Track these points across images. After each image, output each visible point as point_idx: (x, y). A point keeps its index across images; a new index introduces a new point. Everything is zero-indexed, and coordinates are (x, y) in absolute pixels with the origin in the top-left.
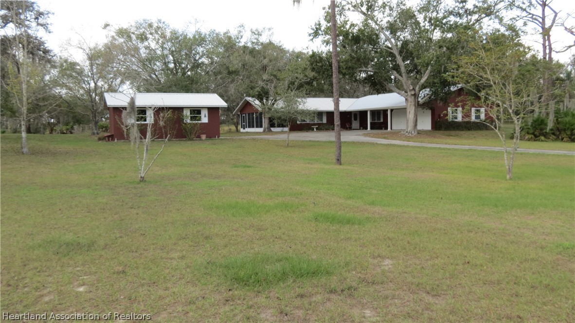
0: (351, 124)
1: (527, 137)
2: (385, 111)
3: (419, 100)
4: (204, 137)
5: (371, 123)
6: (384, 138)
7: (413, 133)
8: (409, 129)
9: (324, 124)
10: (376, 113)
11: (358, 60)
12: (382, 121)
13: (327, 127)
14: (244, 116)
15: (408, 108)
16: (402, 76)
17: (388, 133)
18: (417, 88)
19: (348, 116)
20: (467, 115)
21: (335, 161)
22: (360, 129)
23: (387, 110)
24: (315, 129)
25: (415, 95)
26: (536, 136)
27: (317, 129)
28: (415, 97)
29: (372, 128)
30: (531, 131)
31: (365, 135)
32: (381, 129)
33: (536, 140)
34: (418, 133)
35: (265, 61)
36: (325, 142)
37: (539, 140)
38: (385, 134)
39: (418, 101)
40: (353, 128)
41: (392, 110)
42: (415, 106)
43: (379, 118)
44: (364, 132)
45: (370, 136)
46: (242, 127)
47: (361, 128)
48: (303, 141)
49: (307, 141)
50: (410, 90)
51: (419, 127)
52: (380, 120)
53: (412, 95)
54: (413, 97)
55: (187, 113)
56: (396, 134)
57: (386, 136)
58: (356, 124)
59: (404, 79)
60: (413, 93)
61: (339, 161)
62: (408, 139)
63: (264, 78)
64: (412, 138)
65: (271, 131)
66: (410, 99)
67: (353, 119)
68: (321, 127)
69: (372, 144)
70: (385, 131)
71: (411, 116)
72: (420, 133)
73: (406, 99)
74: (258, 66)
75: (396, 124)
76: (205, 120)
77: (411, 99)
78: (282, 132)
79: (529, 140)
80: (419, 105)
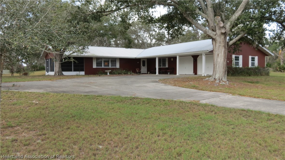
0: (140, 69)
9: (118, 69)
10: (162, 59)
12: (167, 66)
13: (119, 71)
14: (48, 61)
19: (138, 63)
20: (245, 62)
22: (147, 74)
24: (108, 74)
25: (225, 34)
27: (110, 73)
29: (159, 73)
40: (141, 73)
42: (225, 47)
43: (164, 64)
46: (46, 71)
47: (149, 73)
50: (220, 28)
52: (165, 66)
53: (222, 34)
58: (144, 69)
60: (223, 31)
67: (142, 65)
68: (114, 71)
77: (220, 39)
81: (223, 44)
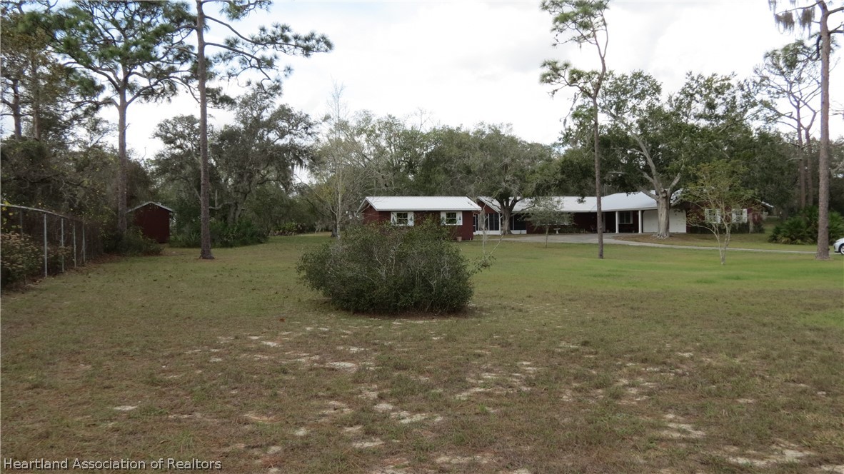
0: (596, 226)
1: (783, 241)
2: (635, 213)
3: (671, 202)
4: (460, 239)
5: (619, 225)
6: (636, 241)
7: (665, 235)
8: (661, 232)
10: (625, 214)
11: (609, 163)
12: (631, 223)
13: (570, 230)
15: (660, 210)
16: (653, 178)
17: (639, 236)
18: (668, 190)
19: (593, 217)
21: (598, 256)
22: (606, 232)
23: (638, 211)
24: (557, 232)
25: (666, 198)
26: (793, 239)
27: (559, 231)
28: (666, 201)
29: (620, 231)
30: (788, 235)
31: (616, 238)
32: (631, 232)
33: (793, 244)
34: (671, 236)
35: (507, 160)
36: (578, 244)
37: (795, 243)
38: (636, 237)
39: (670, 204)
41: (643, 211)
42: (667, 209)
43: (628, 220)
44: (612, 235)
45: (620, 239)
47: (608, 231)
48: (556, 243)
49: (559, 243)
50: (662, 193)
51: (672, 230)
52: (629, 222)
53: (663, 197)
54: (664, 200)
55: (443, 215)
56: (647, 237)
57: (637, 239)
58: (601, 227)
59: (654, 181)
60: (664, 195)
61: (601, 256)
62: (659, 241)
63: (506, 179)
64: (663, 241)
65: (511, 233)
66: (661, 201)
68: (564, 230)
69: (624, 246)
70: (636, 234)
71: (663, 218)
72: (672, 235)
73: (658, 202)
74: (498, 165)
75: (648, 227)
76: (460, 222)
77: (663, 202)
78: (521, 235)
79: (786, 243)
80: (669, 207)
81: (665, 206)
